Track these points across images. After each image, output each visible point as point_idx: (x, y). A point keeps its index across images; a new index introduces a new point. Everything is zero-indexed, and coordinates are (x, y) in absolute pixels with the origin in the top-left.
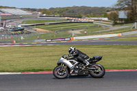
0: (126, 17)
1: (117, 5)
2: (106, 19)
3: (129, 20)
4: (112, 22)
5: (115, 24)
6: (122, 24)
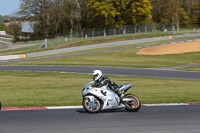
0: (32, 31)
1: (20, 13)
2: (3, 33)
4: (12, 38)
5: (17, 40)
6: (26, 41)
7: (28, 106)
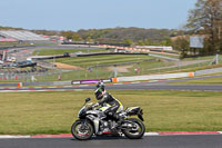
0: (202, 46)
1: (188, 26)
2: (170, 48)
3: (207, 51)
4: (179, 54)
5: (185, 56)
7: (199, 130)
